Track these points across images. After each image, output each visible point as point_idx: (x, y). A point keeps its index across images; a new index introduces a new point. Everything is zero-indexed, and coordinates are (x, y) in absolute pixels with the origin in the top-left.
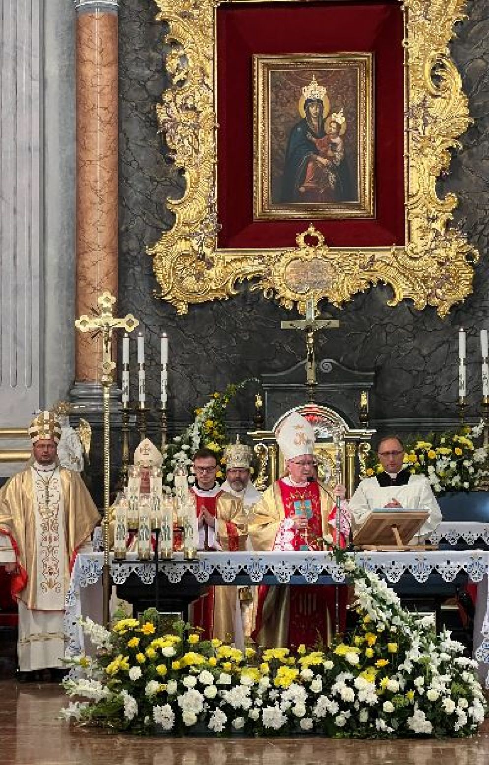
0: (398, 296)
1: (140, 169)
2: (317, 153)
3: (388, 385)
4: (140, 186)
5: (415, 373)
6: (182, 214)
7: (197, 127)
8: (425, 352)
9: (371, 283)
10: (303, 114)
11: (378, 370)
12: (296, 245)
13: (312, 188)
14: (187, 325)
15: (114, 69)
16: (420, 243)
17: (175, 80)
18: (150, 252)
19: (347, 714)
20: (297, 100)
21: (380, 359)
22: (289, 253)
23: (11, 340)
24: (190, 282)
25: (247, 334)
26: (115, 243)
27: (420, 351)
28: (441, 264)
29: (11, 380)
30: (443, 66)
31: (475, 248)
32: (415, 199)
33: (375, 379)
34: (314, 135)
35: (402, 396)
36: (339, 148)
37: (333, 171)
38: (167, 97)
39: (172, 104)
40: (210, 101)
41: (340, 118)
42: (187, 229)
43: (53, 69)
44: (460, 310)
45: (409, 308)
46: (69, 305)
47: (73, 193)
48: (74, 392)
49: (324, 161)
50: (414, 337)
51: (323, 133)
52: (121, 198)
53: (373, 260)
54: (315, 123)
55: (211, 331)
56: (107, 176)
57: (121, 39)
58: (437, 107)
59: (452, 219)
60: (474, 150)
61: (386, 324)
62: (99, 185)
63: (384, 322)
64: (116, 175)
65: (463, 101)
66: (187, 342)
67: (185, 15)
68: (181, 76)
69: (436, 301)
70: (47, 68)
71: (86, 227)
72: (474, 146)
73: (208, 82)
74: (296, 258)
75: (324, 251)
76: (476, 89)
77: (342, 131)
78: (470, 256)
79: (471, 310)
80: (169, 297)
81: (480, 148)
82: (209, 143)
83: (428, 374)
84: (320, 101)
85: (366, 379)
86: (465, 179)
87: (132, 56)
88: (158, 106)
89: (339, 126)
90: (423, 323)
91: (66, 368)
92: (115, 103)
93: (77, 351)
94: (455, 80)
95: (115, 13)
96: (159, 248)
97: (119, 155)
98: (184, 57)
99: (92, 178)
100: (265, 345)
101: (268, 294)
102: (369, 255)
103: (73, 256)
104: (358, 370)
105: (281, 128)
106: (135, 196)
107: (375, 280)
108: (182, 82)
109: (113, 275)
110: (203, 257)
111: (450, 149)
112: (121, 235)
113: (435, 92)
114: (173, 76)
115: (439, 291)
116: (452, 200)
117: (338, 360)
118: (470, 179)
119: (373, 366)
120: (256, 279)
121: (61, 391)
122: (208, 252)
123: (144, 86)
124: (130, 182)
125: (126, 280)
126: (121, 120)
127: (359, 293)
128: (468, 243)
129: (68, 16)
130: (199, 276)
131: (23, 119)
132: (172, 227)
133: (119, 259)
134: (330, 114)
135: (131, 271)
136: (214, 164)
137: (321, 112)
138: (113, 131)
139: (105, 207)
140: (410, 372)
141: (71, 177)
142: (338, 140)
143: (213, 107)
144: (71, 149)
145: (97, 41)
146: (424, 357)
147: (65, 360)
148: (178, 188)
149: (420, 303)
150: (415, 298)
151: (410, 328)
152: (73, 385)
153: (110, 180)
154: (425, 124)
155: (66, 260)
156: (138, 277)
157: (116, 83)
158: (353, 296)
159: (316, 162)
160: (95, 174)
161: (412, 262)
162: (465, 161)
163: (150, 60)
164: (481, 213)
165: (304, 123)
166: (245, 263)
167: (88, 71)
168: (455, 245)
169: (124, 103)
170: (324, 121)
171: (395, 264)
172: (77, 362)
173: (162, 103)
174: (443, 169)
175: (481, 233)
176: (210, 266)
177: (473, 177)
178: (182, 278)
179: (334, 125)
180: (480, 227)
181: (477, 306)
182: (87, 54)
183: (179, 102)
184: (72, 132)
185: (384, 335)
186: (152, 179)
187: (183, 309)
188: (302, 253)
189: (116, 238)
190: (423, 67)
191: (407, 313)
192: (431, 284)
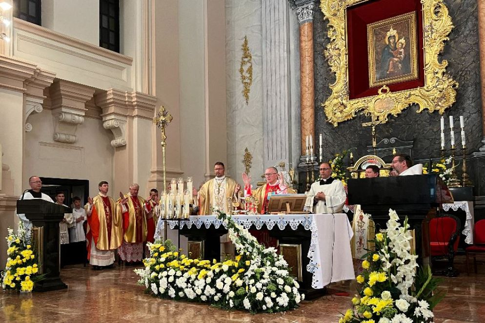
0: (421, 108)
1: (321, 75)
2: (394, 57)
3: (419, 146)
4: (321, 82)
5: (431, 140)
6: (335, 90)
7: (340, 55)
8: (435, 130)
9: (409, 105)
10: (387, 43)
11: (415, 140)
12: (378, 94)
13: (392, 72)
14: (339, 131)
15: (312, 42)
16: (430, 84)
17: (332, 40)
18: (323, 105)
19: (219, 295)
20: (385, 38)
21: (415, 135)
22: (377, 97)
23: (279, 143)
24: (339, 114)
25: (361, 131)
26: (313, 104)
27: (433, 130)
28: (441, 91)
29: (280, 157)
30: (440, 7)
31: (456, 82)
32: (428, 66)
33: (413, 144)
34: (392, 50)
35: (425, 149)
36: (403, 53)
37: (400, 63)
38: (329, 46)
39: (331, 49)
40: (344, 44)
41: (403, 41)
42: (337, 94)
43: (292, 47)
44: (451, 110)
45: (428, 113)
46: (299, 129)
47: (300, 89)
48: (301, 159)
49: (396, 59)
50: (430, 125)
51: (396, 48)
52: (315, 87)
53: (410, 95)
54: (392, 45)
55: (348, 132)
56: (310, 81)
57: (314, 29)
58: (437, 25)
59: (445, 71)
60: (457, 39)
61: (418, 121)
62: (307, 85)
63: (416, 120)
64: (313, 80)
65: (449, 19)
66: (339, 137)
67: (335, 15)
68: (334, 38)
69: (438, 108)
70: (291, 47)
71: (304, 100)
72: (456, 38)
73: (343, 38)
74: (378, 99)
75: (390, 94)
76: (457, 13)
77: (404, 46)
78: (454, 86)
79: (457, 110)
80: (330, 121)
81: (460, 38)
82: (344, 60)
83: (437, 139)
84: (394, 36)
85: (409, 144)
86: (452, 53)
87: (318, 36)
88: (325, 51)
89: (402, 44)
90: (434, 118)
91: (299, 151)
92: (312, 54)
93: (302, 145)
94: (445, 11)
95: (312, 22)
96: (327, 103)
97: (314, 72)
98: (334, 31)
99: (305, 82)
100: (368, 135)
101: (367, 114)
102: (408, 93)
103: (300, 111)
104: (407, 141)
105: (379, 50)
106: (320, 86)
107: (411, 103)
108: (334, 40)
109: (313, 116)
110: (343, 104)
111: (444, 41)
112: (315, 101)
113: (437, 19)
114: (331, 39)
115: (440, 103)
116: (445, 63)
117: (397, 138)
118: (455, 52)
119: (412, 139)
120: (363, 110)
121: (297, 159)
122: (344, 102)
123: (322, 45)
124: (318, 81)
125: (317, 117)
126: (314, 59)
127: (404, 110)
128: (453, 80)
129: (297, 26)
130: (341, 112)
131: (282, 65)
132: (331, 95)
133: (315, 110)
134: (398, 40)
135: (319, 114)
136: (346, 68)
137: (395, 40)
138: (312, 64)
139: (310, 92)
140: (428, 139)
141: (298, 84)
142: (402, 50)
143: (345, 46)
144: (298, 73)
145: (306, 33)
146: (435, 132)
147: (298, 148)
148: (333, 80)
149: (431, 110)
150: (429, 108)
151: (428, 121)
152: (300, 157)
153: (311, 82)
154: (432, 33)
155: (297, 113)
156: (321, 115)
157: (312, 47)
158: (402, 111)
159: (393, 60)
160: (306, 80)
161: (427, 93)
162: (452, 45)
163: (324, 35)
164: (460, 66)
165: (388, 46)
166: (358, 104)
167: (303, 44)
168: (447, 82)
169: (315, 53)
170: (396, 44)
171: (420, 95)
172: (302, 149)
173: (326, 49)
174: (441, 50)
175: (461, 75)
176: (345, 107)
177: (456, 52)
178: (335, 113)
179: (400, 44)
180: (460, 73)
181: (460, 107)
182: (303, 38)
183: (333, 47)
184: (299, 67)
185: (417, 125)
186: (325, 78)
187: (336, 125)
188: (380, 96)
189: (313, 103)
190: (430, 9)
191: (427, 115)
192: (436, 101)
